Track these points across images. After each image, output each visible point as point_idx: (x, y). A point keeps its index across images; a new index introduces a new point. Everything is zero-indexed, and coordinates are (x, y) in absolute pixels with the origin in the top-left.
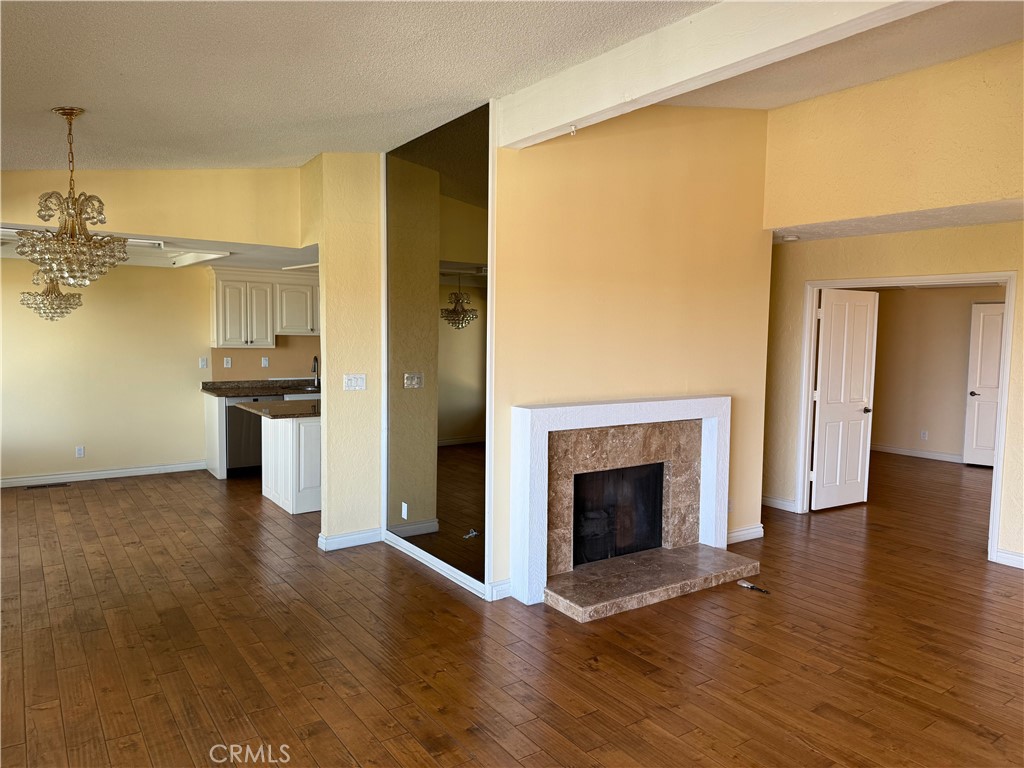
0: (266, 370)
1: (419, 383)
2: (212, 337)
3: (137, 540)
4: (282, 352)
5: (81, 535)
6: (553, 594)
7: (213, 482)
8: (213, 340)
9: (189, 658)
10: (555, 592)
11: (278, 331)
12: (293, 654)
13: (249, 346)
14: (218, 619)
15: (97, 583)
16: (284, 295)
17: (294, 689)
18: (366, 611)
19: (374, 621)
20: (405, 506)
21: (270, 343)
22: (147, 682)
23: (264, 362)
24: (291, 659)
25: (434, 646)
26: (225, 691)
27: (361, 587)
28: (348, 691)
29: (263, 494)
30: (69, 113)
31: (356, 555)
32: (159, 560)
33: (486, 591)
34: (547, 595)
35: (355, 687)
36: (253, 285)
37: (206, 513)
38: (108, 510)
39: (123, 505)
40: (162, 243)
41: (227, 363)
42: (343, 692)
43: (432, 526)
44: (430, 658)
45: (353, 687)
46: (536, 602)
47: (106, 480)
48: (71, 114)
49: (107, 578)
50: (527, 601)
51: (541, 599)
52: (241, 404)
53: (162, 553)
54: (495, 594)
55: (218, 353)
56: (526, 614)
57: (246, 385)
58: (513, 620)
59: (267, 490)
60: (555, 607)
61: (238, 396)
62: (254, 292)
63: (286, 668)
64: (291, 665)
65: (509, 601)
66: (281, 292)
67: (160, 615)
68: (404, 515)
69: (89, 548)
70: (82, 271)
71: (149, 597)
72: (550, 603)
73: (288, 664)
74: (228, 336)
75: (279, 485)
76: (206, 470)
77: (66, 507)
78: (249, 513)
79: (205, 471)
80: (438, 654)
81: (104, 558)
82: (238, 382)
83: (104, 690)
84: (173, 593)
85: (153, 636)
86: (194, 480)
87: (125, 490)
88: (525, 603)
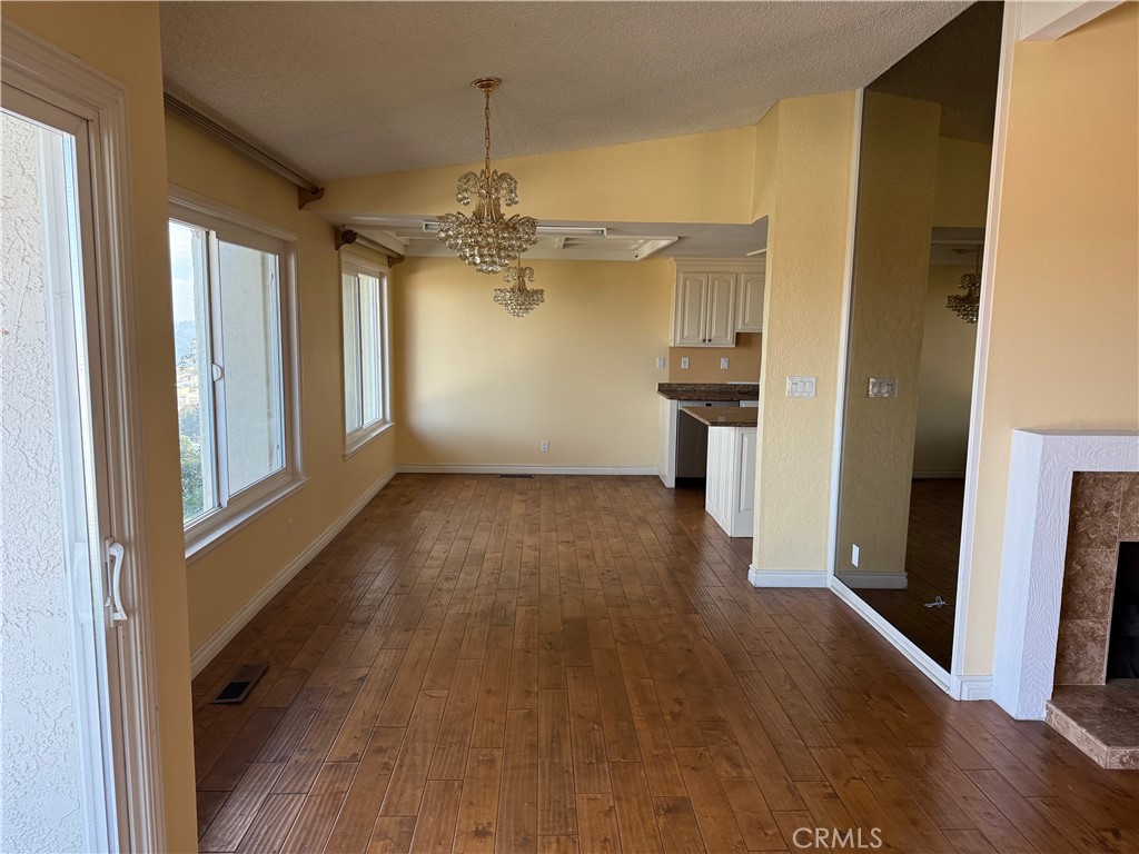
0: (723, 372)
1: (891, 392)
2: (670, 335)
3: (572, 539)
4: (743, 351)
5: (527, 527)
6: (1060, 713)
7: (660, 490)
8: (670, 338)
9: (575, 677)
10: (1065, 711)
11: (740, 328)
12: (681, 703)
13: (707, 345)
14: (616, 641)
15: (523, 578)
16: (749, 285)
17: (668, 747)
18: (782, 671)
19: (788, 687)
20: (856, 550)
21: (729, 341)
22: (528, 693)
23: (724, 364)
24: (677, 708)
25: (858, 741)
26: (596, 727)
27: (784, 639)
28: (729, 769)
29: (707, 509)
30: (487, 84)
31: (789, 599)
32: (583, 563)
33: (954, 683)
34: (1050, 712)
35: (739, 766)
36: (717, 275)
37: (643, 521)
38: (557, 505)
39: (572, 503)
40: (605, 229)
41: (684, 363)
42: (724, 769)
43: (900, 581)
44: (848, 757)
45: (736, 766)
46: (1031, 718)
47: (565, 475)
48: (488, 86)
49: (533, 574)
50: (1016, 712)
51: (1041, 715)
52: (687, 408)
53: (588, 557)
54: (965, 689)
55: (676, 352)
56: (1012, 733)
57: (703, 388)
58: (987, 736)
59: (710, 506)
60: (1061, 732)
61: (691, 400)
62: (716, 283)
63: (668, 718)
64: (675, 716)
65: (987, 706)
66: (746, 282)
67: (564, 623)
68: (855, 561)
69: (528, 541)
70: (491, 256)
71: (561, 601)
72: (1054, 724)
73: (672, 713)
74: (686, 335)
75: (719, 501)
76: (658, 476)
77: (524, 498)
78: (685, 528)
79: (656, 478)
80: (860, 754)
81: (537, 553)
82: (694, 385)
83: (489, 691)
84: (583, 603)
85: (550, 644)
86: (644, 485)
87: (578, 487)
88: (1013, 715)
